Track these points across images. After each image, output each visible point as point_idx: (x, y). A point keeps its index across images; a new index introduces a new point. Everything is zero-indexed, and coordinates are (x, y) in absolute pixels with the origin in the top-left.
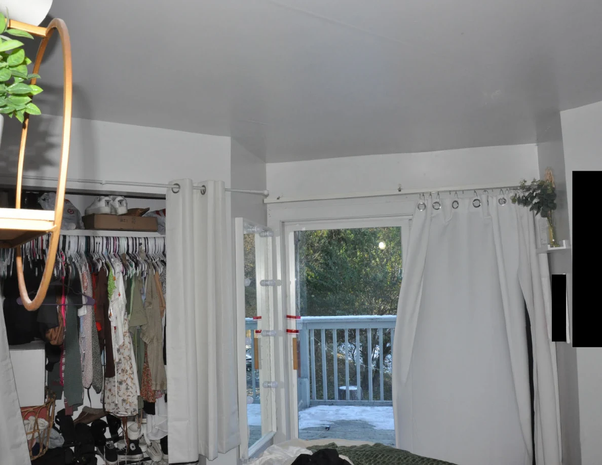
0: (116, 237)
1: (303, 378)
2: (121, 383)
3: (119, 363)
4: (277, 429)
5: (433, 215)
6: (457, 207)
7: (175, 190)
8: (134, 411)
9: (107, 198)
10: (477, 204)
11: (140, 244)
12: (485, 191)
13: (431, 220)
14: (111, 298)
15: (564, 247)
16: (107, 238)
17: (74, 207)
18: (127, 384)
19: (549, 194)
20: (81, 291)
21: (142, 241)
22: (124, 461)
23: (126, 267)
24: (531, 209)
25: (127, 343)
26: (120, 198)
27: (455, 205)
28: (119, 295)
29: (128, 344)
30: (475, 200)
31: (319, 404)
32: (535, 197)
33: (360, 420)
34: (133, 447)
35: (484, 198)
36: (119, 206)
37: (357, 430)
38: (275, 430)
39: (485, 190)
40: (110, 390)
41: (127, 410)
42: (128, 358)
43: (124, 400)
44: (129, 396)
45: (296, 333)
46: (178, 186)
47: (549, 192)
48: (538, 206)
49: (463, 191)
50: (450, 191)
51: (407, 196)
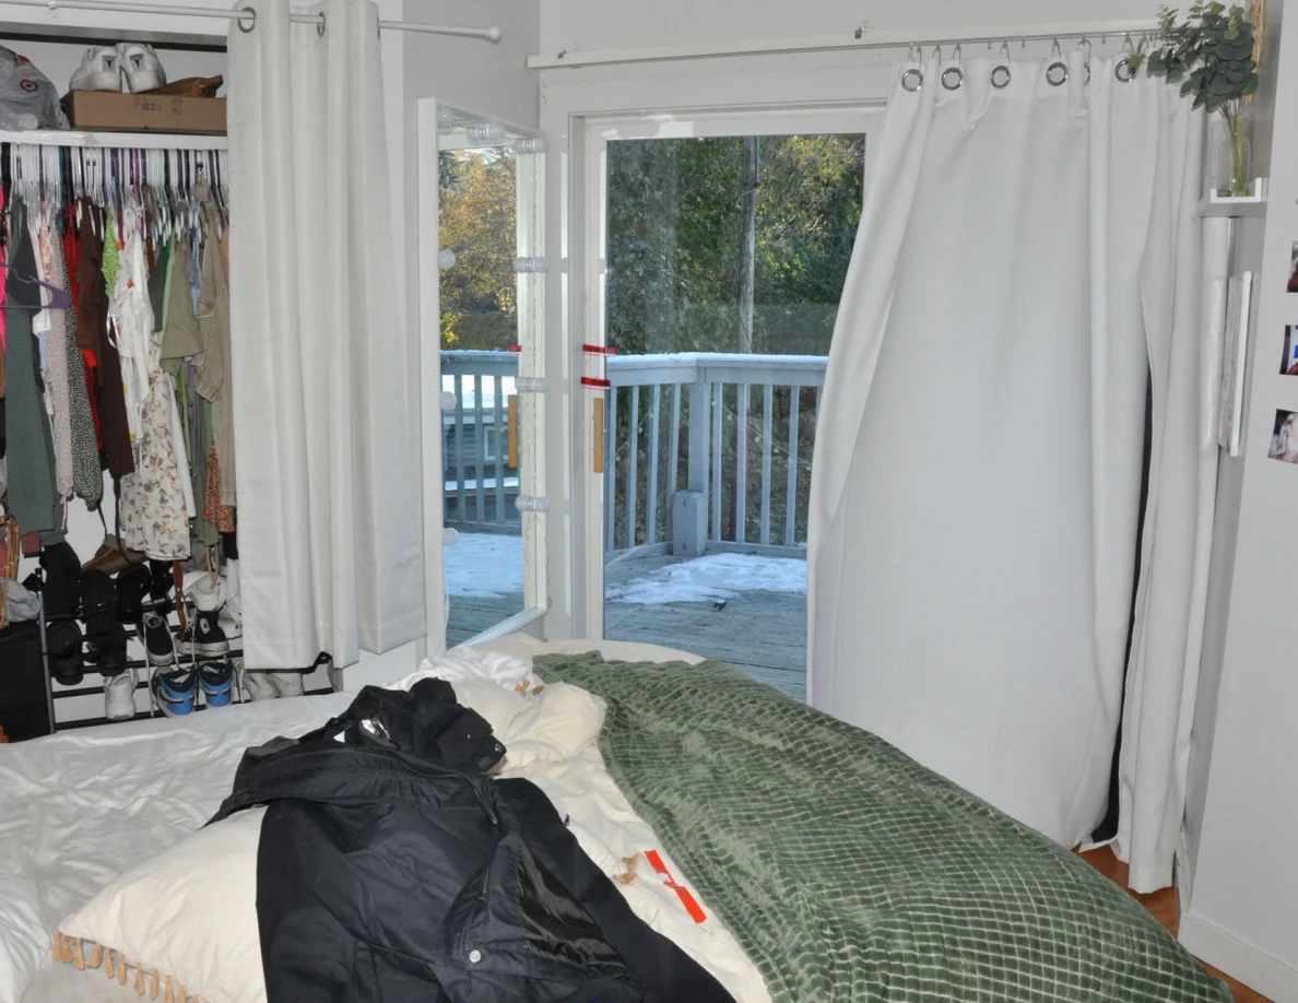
0: (136, 150)
1: (692, 491)
2: (148, 488)
3: (145, 442)
4: (550, 604)
5: (939, 105)
6: (1004, 85)
7: (247, 24)
8: (180, 550)
9: (107, 51)
10: (1056, 73)
11: (199, 166)
12: (1083, 42)
13: (933, 116)
14: (113, 293)
15: (1257, 198)
16: (114, 151)
17: (42, 75)
18: (162, 490)
19: (1229, 44)
20: (35, 275)
21: (204, 159)
22: (190, 655)
23: (149, 218)
24: (1184, 91)
25: (159, 397)
26: (135, 50)
27: (1000, 77)
28: (131, 285)
29: (163, 400)
30: (1050, 69)
31: (724, 550)
32: (1197, 53)
34: (205, 626)
35: (1075, 60)
36: (135, 71)
37: (784, 615)
38: (542, 605)
39: (1084, 39)
40: (132, 502)
41: (164, 549)
42: (162, 431)
43: (156, 526)
44: (168, 516)
45: (604, 388)
46: (249, 14)
48: (1204, 80)
49: (1023, 39)
50: (989, 41)
51: (880, 50)
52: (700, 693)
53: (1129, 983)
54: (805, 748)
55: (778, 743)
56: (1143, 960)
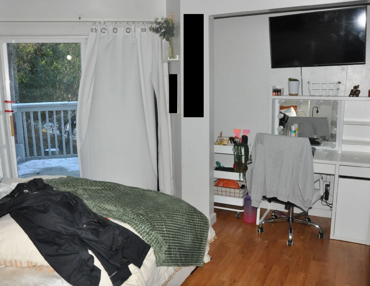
1: (20, 143)
4: (4, 175)
5: (101, 36)
6: (117, 32)
10: (128, 30)
13: (100, 40)
15: (177, 59)
19: (170, 27)
24: (160, 36)
27: (115, 30)
30: (127, 29)
31: (31, 159)
32: (162, 29)
33: (59, 167)
35: (133, 27)
38: (2, 176)
39: (134, 22)
47: (171, 25)
48: (164, 34)
49: (120, 22)
50: (112, 22)
51: (85, 23)
52: (74, 182)
53: (189, 215)
54: (106, 187)
55: (99, 188)
56: (190, 210)
